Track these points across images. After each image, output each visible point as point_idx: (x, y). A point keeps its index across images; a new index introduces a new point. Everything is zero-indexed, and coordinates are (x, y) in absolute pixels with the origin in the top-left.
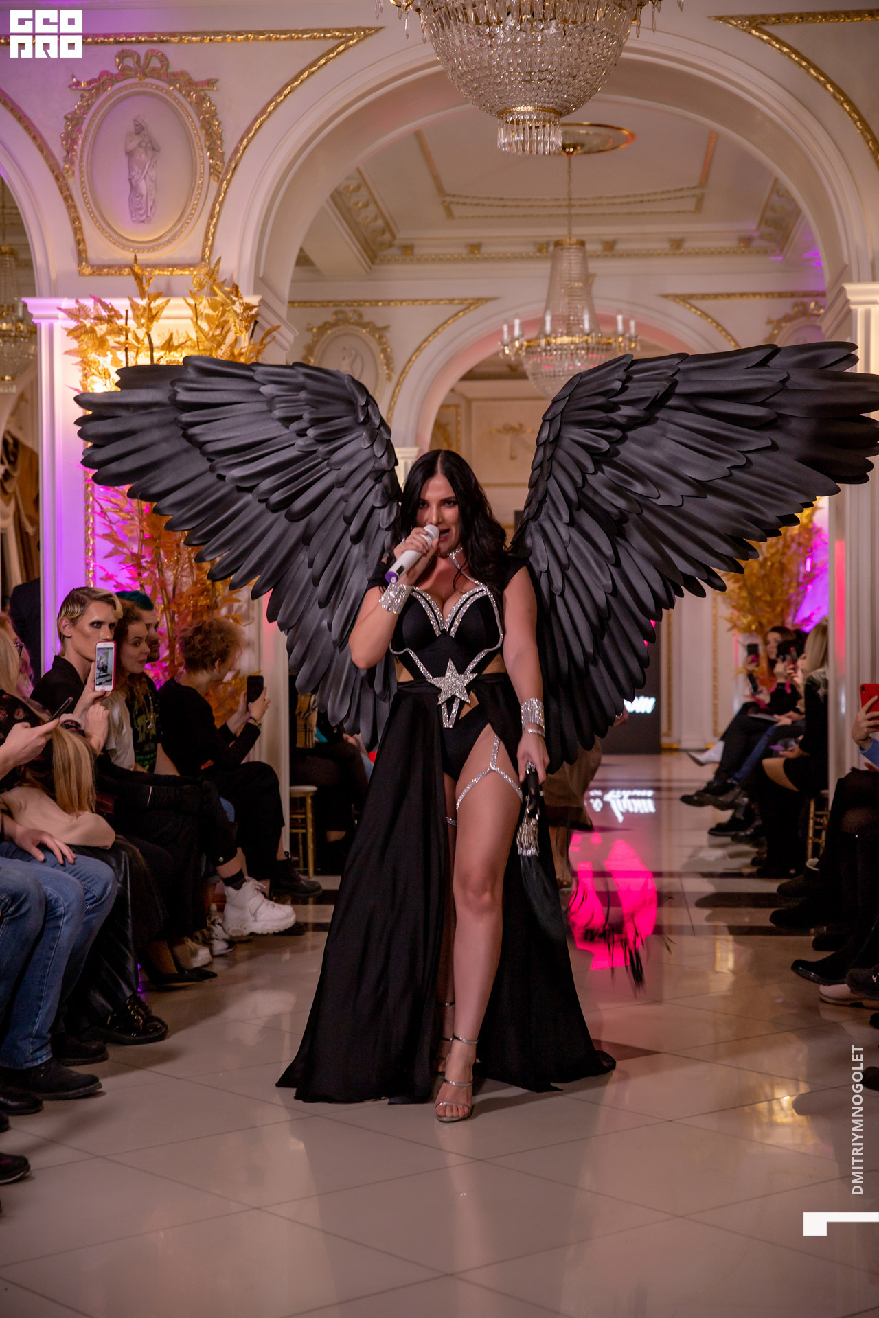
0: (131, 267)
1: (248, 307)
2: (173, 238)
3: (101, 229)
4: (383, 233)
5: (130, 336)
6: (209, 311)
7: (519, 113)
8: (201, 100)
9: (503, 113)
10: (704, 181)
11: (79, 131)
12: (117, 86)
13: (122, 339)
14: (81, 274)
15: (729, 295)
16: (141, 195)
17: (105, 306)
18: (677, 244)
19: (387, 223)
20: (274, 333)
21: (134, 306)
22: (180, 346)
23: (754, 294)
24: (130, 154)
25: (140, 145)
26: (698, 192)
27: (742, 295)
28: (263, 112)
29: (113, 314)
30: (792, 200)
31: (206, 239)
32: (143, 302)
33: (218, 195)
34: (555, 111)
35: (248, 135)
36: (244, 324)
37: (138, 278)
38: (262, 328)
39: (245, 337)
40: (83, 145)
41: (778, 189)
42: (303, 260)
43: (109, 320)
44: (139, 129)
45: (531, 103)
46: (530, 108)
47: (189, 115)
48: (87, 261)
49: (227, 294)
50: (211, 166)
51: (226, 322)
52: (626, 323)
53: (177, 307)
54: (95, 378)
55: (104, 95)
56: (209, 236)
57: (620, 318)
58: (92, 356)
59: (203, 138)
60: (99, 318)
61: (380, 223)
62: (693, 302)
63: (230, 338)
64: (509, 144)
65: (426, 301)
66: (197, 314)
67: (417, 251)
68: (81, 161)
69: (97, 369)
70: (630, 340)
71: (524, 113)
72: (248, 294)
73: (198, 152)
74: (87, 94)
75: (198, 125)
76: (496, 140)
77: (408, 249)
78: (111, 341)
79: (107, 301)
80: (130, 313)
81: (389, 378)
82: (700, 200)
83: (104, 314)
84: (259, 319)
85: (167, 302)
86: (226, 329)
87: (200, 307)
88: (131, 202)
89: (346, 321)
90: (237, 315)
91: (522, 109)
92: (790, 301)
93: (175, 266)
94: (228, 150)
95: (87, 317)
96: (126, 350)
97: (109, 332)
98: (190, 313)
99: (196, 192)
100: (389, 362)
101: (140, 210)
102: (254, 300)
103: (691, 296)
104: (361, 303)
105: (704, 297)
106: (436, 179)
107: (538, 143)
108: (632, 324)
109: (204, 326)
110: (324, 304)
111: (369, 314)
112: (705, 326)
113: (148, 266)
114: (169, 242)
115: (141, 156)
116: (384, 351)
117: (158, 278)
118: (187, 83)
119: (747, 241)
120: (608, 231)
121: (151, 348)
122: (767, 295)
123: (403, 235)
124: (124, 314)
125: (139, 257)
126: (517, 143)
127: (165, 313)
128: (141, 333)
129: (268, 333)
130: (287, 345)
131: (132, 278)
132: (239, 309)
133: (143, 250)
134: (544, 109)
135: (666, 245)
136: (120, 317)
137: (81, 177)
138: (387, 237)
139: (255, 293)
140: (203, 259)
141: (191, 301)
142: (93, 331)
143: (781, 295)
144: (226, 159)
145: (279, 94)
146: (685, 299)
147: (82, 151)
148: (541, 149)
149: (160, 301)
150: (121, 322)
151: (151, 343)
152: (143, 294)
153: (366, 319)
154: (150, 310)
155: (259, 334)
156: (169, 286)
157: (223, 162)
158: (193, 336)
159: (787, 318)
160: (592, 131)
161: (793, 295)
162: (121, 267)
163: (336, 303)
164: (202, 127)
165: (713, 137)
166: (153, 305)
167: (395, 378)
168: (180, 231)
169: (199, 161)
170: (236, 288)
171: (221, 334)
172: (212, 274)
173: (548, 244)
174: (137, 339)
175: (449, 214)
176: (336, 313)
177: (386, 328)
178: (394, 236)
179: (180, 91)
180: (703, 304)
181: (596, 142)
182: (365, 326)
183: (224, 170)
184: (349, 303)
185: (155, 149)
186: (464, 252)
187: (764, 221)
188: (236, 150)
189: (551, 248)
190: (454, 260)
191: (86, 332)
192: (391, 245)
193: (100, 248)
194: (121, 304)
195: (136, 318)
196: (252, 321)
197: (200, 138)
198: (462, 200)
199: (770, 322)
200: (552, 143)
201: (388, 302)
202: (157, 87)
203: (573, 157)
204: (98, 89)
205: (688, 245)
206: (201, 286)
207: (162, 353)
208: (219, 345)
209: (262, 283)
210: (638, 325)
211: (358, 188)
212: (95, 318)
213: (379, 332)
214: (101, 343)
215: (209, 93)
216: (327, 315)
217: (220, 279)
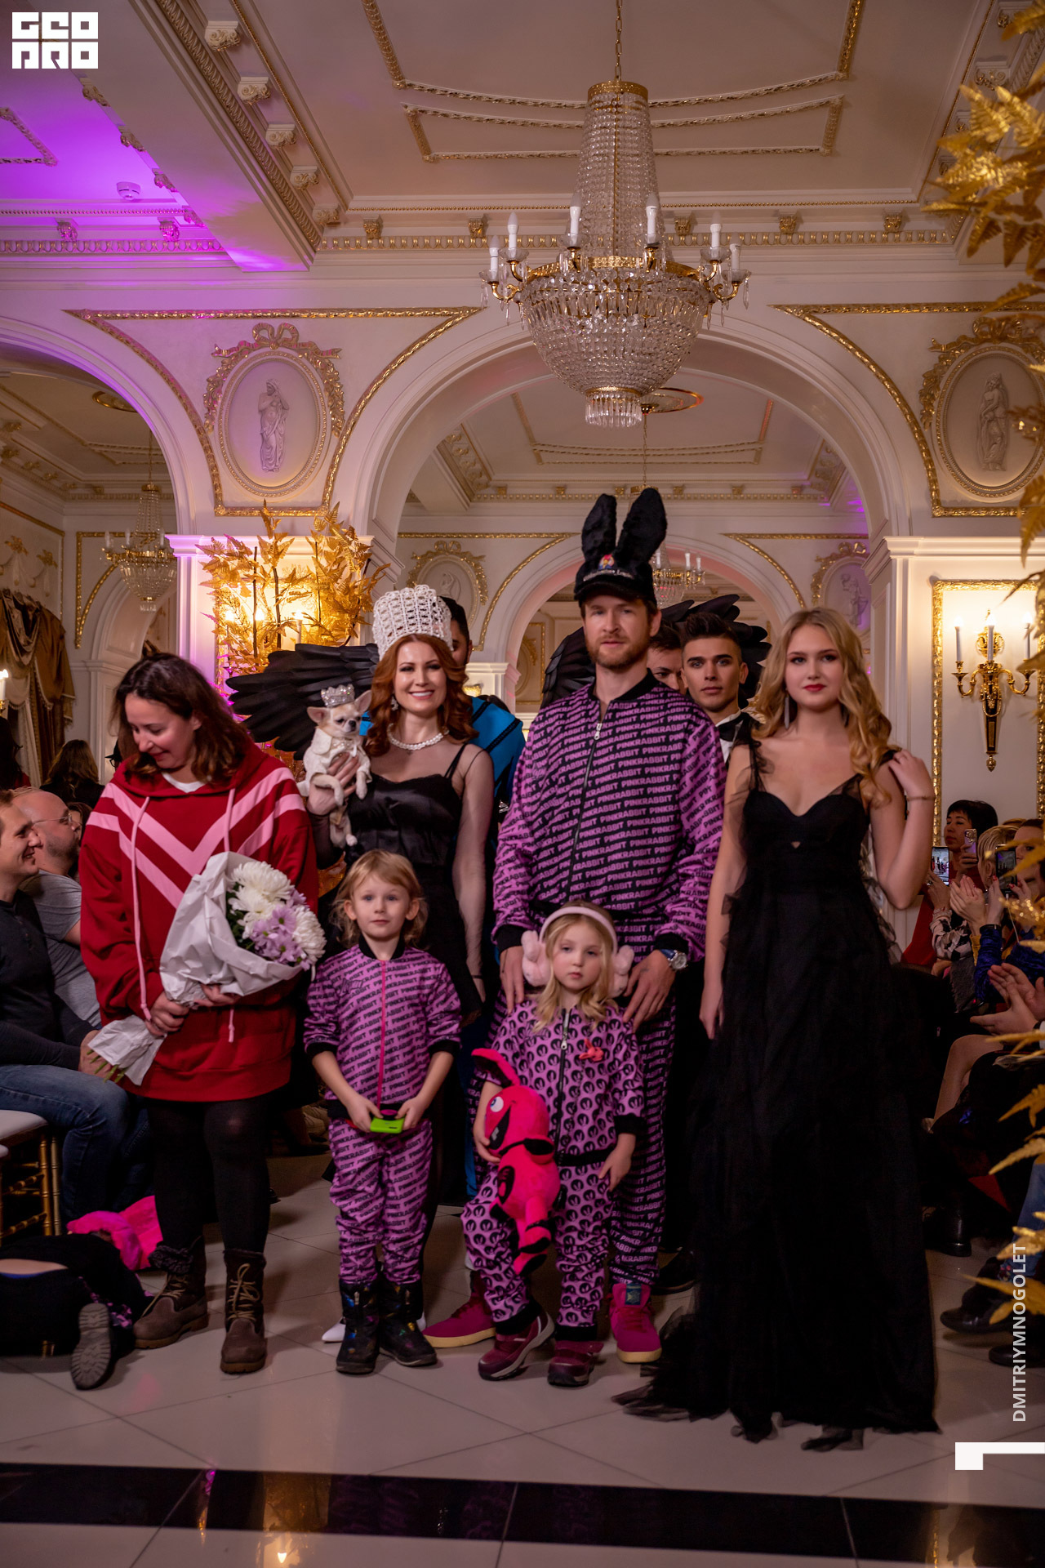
0: (260, 509)
1: (362, 547)
2: (298, 485)
3: (236, 476)
4: (481, 475)
5: (258, 570)
6: (328, 549)
7: (604, 392)
8: (326, 367)
9: (590, 392)
10: (763, 436)
11: (220, 392)
12: (254, 354)
13: (251, 572)
14: (217, 514)
15: (783, 536)
16: (271, 447)
17: (237, 543)
18: (738, 490)
19: (484, 467)
20: (387, 570)
21: (262, 543)
22: (302, 579)
23: (805, 535)
24: (262, 412)
25: (271, 404)
26: (756, 446)
27: (794, 535)
28: (379, 377)
29: (244, 551)
30: (836, 456)
31: (327, 485)
32: (270, 541)
33: (339, 447)
34: (636, 391)
35: (366, 397)
36: (359, 561)
37: (266, 519)
38: (375, 564)
39: (358, 575)
40: (222, 404)
41: (825, 446)
42: (412, 498)
43: (240, 556)
44: (271, 391)
45: (615, 384)
46: (614, 389)
47: (315, 379)
48: (222, 503)
49: (344, 535)
50: (333, 423)
51: (343, 559)
52: (693, 559)
53: (301, 544)
54: (226, 606)
55: (243, 361)
56: (329, 482)
57: (688, 555)
58: (224, 587)
59: (326, 399)
60: (231, 555)
61: (478, 466)
62: (752, 541)
63: (346, 573)
64: (596, 419)
65: (517, 535)
66: (317, 551)
67: (509, 491)
68: (220, 417)
69: (228, 598)
70: (697, 576)
71: (608, 392)
72: (362, 535)
73: (322, 411)
74: (227, 361)
75: (323, 388)
76: (583, 413)
77: (502, 489)
78: (242, 573)
79: (239, 539)
80: (259, 549)
81: (483, 601)
82: (759, 453)
83: (236, 550)
84: (373, 557)
85: (291, 541)
86: (342, 566)
87: (320, 546)
88: (262, 452)
89: (447, 551)
90: (353, 554)
91: (608, 389)
92: (836, 542)
93: (299, 509)
94: (348, 409)
95: (222, 552)
96: (254, 582)
97: (240, 567)
98: (310, 549)
99: (319, 445)
100: (483, 588)
101: (270, 460)
102: (366, 540)
103: (750, 536)
104: (460, 535)
105: (761, 536)
106: (528, 430)
107: (621, 418)
108: (699, 560)
109: (323, 561)
110: (428, 535)
111: (467, 545)
112: (762, 561)
113: (275, 508)
114: (294, 488)
115: (272, 413)
116: (479, 577)
117: (283, 520)
118: (314, 352)
119: (799, 489)
120: (678, 477)
121: (276, 580)
122: (816, 536)
123: (498, 477)
124: (253, 550)
125: (269, 500)
126: (602, 417)
127: (290, 549)
128: (268, 568)
129: (381, 569)
130: (395, 578)
131: (261, 519)
132: (353, 547)
133: (268, 495)
134: (627, 390)
135: (729, 491)
136: (250, 553)
137: (220, 431)
138: (484, 478)
139: (369, 534)
140: (323, 503)
141: (312, 540)
142: (226, 565)
143: (828, 536)
144: (346, 418)
145: (394, 362)
146: (745, 537)
147: (221, 409)
148: (623, 422)
149: (286, 540)
150: (251, 558)
151: (276, 577)
152: (270, 534)
153: (463, 550)
154: (276, 547)
155: (372, 569)
156: (293, 526)
157: (343, 420)
158: (314, 570)
159: (834, 557)
160: (665, 393)
161: (839, 536)
162: (252, 509)
163: (438, 535)
164: (326, 389)
165: (769, 403)
166: (279, 543)
167: (488, 601)
168: (305, 479)
169: (322, 418)
170: (352, 531)
171: (337, 569)
172: (332, 517)
173: (625, 487)
174: (264, 573)
175: (539, 460)
176: (437, 544)
177: (481, 557)
178: (490, 479)
179: (308, 359)
180: (760, 543)
181: (668, 403)
182: (463, 555)
183: (344, 427)
184: (450, 535)
185: (284, 407)
186: (551, 492)
187: (814, 472)
188: (355, 410)
189: (628, 491)
190: (541, 499)
191: (220, 566)
192: (487, 486)
193: (234, 492)
194: (251, 542)
195: (264, 553)
196: (366, 558)
197: (324, 399)
198: (552, 449)
199: (818, 560)
200: (633, 419)
201: (485, 535)
202: (288, 355)
203: (648, 415)
204: (237, 356)
205: (748, 491)
206: (321, 527)
207: (286, 585)
208: (336, 580)
209: (375, 524)
210: (704, 559)
211: (460, 437)
212: (228, 554)
213: (476, 561)
214: (233, 576)
215: (333, 361)
216: (430, 545)
217: (339, 520)
